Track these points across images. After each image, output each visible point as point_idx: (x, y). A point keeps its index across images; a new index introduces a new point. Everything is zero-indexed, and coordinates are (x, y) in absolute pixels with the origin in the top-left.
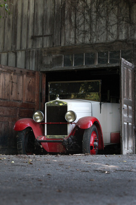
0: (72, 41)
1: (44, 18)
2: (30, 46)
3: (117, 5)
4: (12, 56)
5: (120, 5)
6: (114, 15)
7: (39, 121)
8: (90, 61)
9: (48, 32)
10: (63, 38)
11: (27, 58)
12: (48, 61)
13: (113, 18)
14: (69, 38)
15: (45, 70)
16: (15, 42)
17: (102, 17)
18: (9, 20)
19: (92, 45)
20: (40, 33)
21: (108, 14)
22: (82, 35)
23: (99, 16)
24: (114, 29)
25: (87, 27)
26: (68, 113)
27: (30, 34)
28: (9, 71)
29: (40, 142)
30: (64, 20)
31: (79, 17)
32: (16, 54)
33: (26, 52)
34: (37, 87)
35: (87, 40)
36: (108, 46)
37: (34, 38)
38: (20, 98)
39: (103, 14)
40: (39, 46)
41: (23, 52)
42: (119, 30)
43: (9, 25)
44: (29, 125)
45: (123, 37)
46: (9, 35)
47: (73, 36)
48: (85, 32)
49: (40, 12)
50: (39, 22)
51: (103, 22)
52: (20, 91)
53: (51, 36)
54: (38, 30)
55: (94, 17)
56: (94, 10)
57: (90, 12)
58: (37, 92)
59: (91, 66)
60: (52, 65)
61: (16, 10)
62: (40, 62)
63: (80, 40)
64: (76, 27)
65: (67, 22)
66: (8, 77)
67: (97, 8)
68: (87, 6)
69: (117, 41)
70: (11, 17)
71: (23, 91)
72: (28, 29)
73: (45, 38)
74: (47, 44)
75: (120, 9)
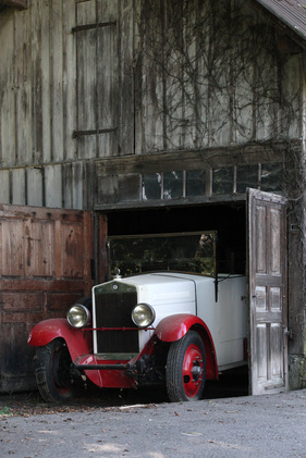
0: (158, 143)
1: (97, 90)
2: (71, 155)
3: (253, 60)
4: (34, 176)
5: (260, 61)
6: (245, 85)
7: (79, 325)
8: (197, 187)
9: (107, 123)
10: (139, 136)
11: (66, 180)
12: (110, 187)
13: (244, 90)
14: (152, 135)
15: (104, 206)
16: (39, 145)
17: (220, 89)
18: (25, 94)
19: (200, 153)
20: (91, 126)
21: (232, 81)
22: (179, 130)
23: (214, 86)
24: (245, 117)
25: (189, 112)
26: (138, 309)
27: (71, 128)
28: (21, 217)
29: (82, 369)
30: (140, 96)
31: (172, 89)
32: (42, 171)
33: (63, 168)
34: (86, 246)
35: (190, 142)
36: (233, 154)
37: (79, 135)
38: (49, 270)
39: (222, 81)
40: (90, 155)
41: (58, 168)
42: (256, 118)
43: (25, 106)
44: (59, 333)
45: (264, 134)
46: (26, 128)
47: (159, 132)
48: (185, 123)
49: (90, 78)
50: (89, 99)
51: (223, 100)
52: (48, 255)
53: (114, 131)
54: (86, 120)
55: (203, 89)
56: (203, 71)
57: (194, 76)
58: (87, 256)
59: (199, 199)
60: (117, 197)
61: (39, 73)
62: (93, 189)
63: (175, 142)
64: (165, 111)
65: (146, 101)
66: (18, 228)
67: (211, 67)
68: (188, 64)
69: (253, 142)
70: (28, 88)
71: (56, 256)
72: (65, 116)
73: (102, 137)
74: (106, 150)
75: (258, 70)
